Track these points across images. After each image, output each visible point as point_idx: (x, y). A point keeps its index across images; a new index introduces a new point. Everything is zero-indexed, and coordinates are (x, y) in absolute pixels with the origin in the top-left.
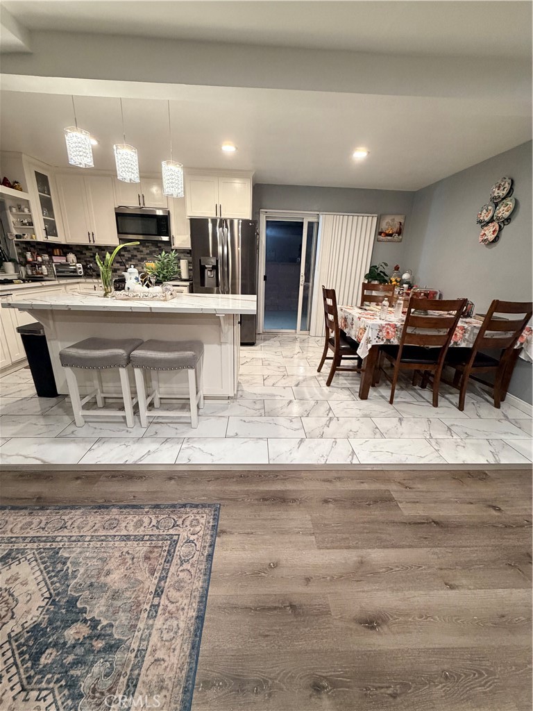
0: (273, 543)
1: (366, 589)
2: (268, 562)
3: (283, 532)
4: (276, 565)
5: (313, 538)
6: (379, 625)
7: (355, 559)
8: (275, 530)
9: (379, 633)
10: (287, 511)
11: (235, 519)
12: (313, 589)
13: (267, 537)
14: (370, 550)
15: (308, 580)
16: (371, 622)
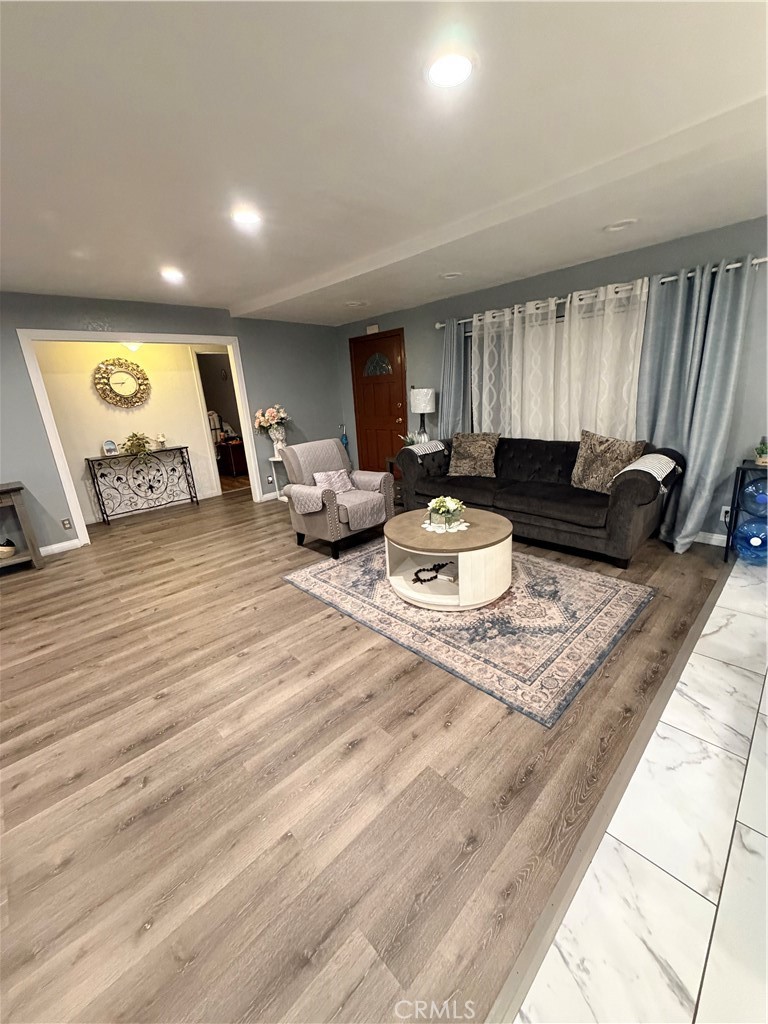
0: (466, 738)
1: (367, 766)
2: (454, 723)
3: (471, 755)
4: (446, 727)
5: (442, 773)
6: (348, 748)
7: (389, 787)
8: (479, 751)
9: (345, 744)
10: (494, 780)
11: (519, 729)
12: (406, 734)
13: (476, 739)
14: (381, 810)
15: (415, 737)
16: (354, 745)
